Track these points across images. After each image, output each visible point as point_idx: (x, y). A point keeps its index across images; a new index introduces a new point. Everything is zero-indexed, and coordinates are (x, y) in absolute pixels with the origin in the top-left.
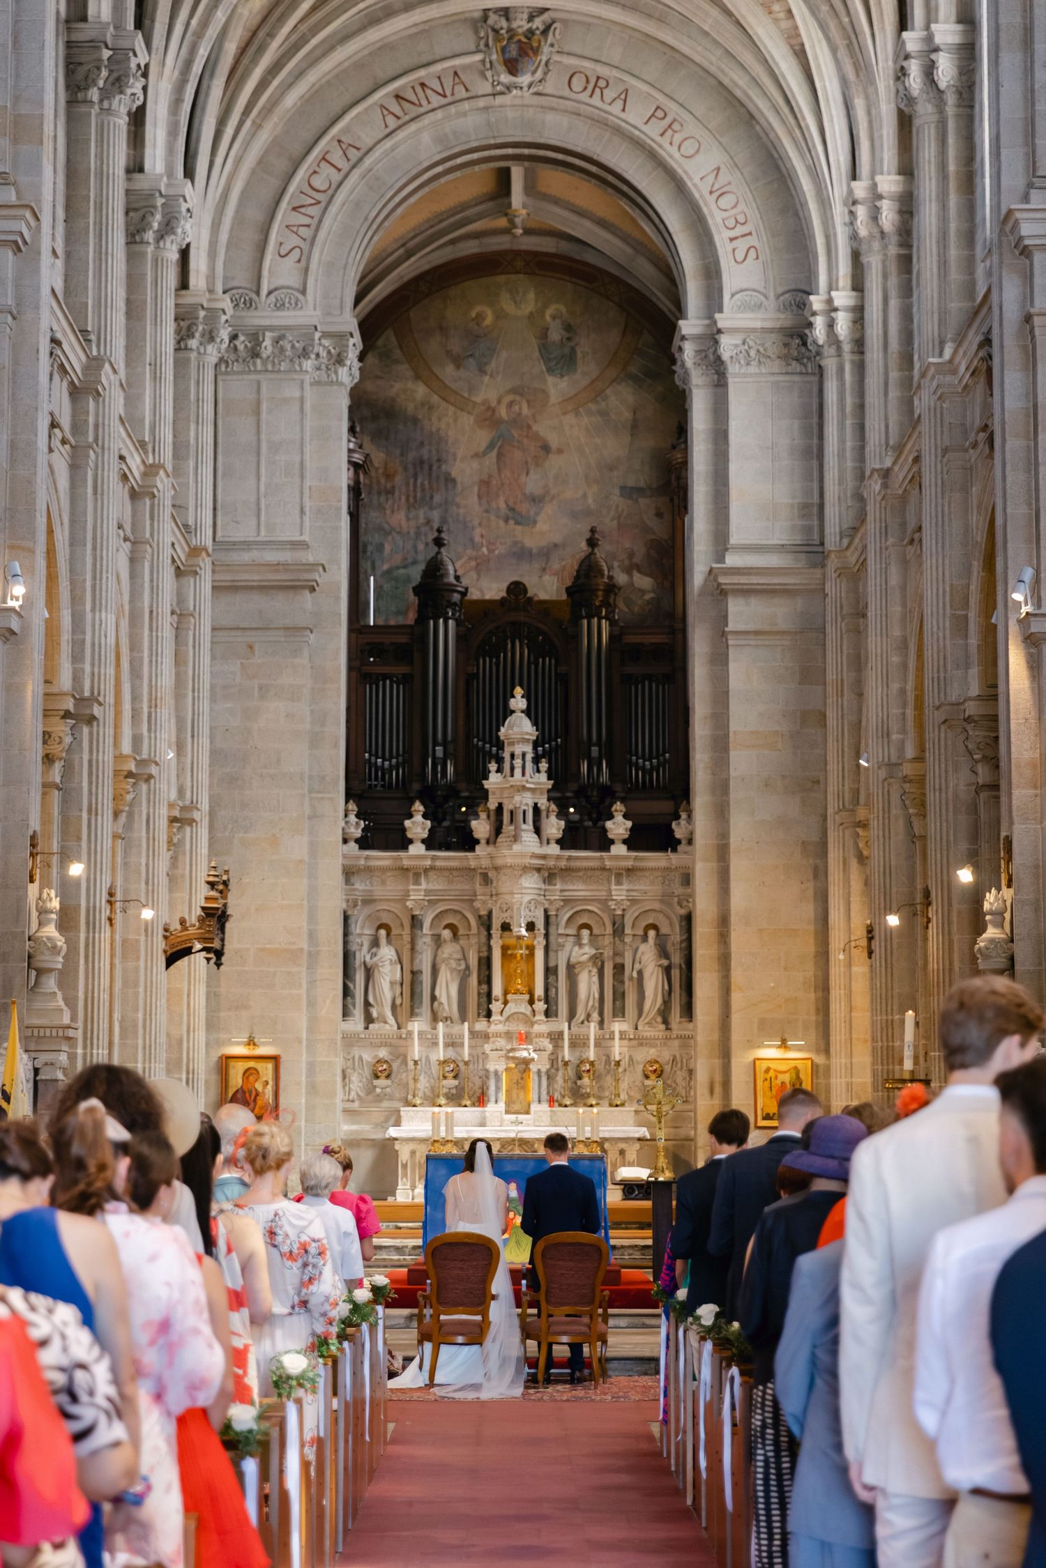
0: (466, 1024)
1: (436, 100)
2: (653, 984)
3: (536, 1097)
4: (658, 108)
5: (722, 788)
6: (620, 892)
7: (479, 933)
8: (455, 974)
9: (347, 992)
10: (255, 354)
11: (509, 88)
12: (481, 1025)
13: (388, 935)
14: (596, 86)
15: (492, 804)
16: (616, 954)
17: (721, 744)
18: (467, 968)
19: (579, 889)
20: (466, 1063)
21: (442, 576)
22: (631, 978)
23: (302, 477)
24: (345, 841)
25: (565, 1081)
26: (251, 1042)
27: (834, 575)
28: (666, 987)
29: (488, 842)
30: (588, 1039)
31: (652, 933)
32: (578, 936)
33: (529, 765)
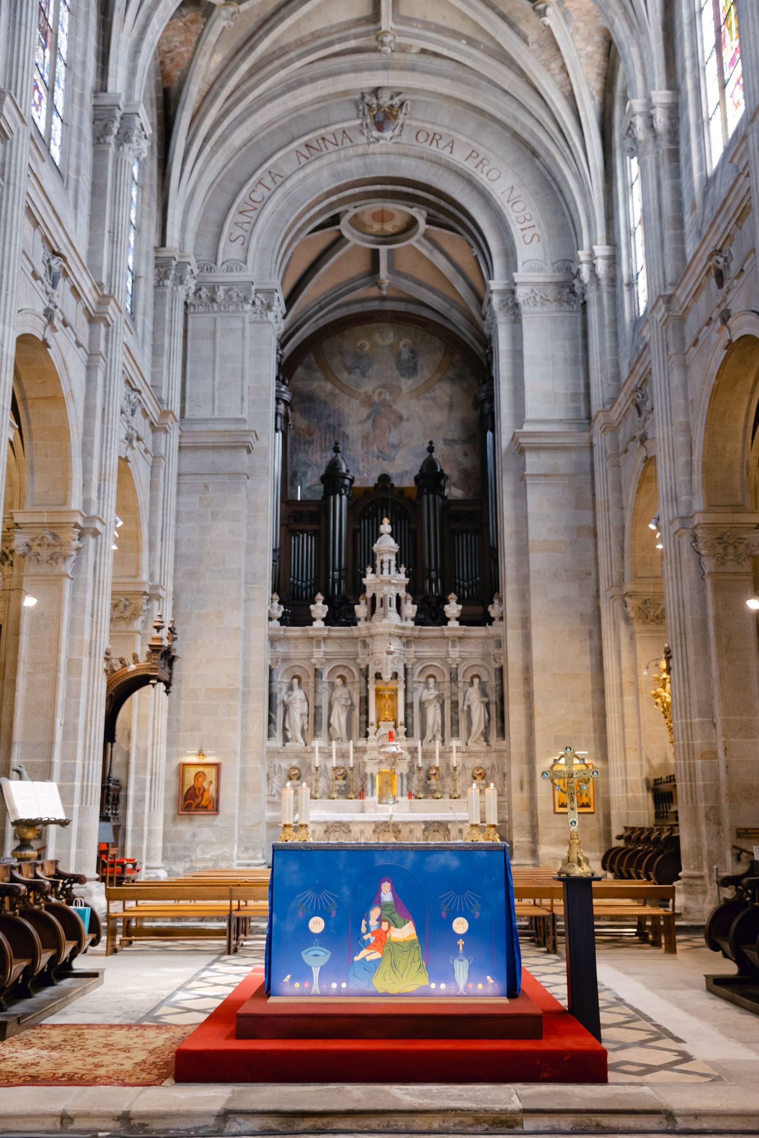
0: (351, 742)
1: (331, 147)
2: (478, 715)
3: (399, 792)
4: (473, 151)
5: (524, 580)
6: (454, 653)
7: (360, 681)
8: (344, 708)
9: (271, 721)
10: (213, 300)
11: (378, 140)
12: (361, 743)
13: (299, 683)
14: (433, 138)
15: (369, 595)
16: (452, 694)
17: (523, 551)
18: (352, 704)
19: (427, 651)
20: (352, 769)
21: (338, 469)
22: (463, 711)
23: (243, 377)
24: (270, 619)
25: (419, 781)
26: (201, 754)
27: (600, 431)
28: (487, 716)
29: (366, 620)
30: (434, 752)
31: (476, 681)
32: (427, 683)
33: (393, 568)
